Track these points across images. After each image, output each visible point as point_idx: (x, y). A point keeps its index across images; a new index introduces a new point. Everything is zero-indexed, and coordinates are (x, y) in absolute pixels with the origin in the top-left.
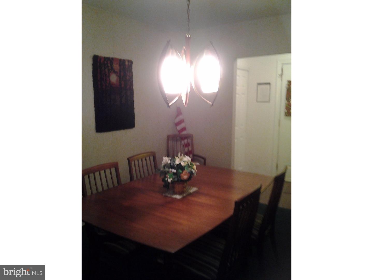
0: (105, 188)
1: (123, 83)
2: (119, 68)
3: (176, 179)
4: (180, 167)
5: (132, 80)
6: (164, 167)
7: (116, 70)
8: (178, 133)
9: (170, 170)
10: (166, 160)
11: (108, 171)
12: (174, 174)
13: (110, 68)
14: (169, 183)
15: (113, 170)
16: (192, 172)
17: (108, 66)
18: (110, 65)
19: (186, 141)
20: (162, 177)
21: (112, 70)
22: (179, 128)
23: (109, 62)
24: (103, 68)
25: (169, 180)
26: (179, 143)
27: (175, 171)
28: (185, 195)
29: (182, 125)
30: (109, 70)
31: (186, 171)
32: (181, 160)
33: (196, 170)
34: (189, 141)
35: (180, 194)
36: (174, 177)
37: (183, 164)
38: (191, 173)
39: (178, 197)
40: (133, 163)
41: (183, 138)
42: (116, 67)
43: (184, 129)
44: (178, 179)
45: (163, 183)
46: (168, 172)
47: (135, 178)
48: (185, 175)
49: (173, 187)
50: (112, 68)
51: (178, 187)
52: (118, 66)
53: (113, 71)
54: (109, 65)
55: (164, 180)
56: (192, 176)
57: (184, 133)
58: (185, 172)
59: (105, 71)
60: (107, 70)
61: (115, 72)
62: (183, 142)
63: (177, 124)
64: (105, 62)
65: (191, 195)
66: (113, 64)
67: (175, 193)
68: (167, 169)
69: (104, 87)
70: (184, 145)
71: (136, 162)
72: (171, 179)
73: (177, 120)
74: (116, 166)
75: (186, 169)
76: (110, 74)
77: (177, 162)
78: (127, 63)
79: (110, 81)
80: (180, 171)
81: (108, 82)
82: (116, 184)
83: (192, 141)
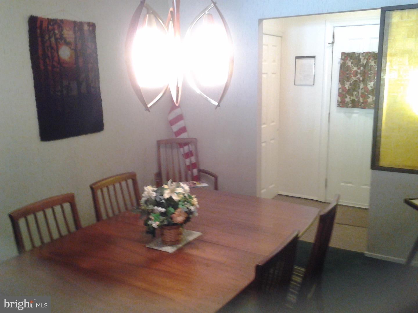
0: (56, 236)
1: (81, 60)
2: (73, 36)
3: (166, 223)
4: (171, 203)
5: (97, 55)
6: (147, 202)
7: (68, 40)
8: (174, 137)
9: (156, 208)
10: (149, 191)
11: (58, 209)
12: (162, 214)
13: (58, 36)
14: (154, 228)
15: (67, 206)
16: (190, 210)
17: (55, 34)
18: (59, 32)
19: (186, 148)
20: (145, 218)
21: (61, 40)
22: (175, 128)
23: (56, 27)
24: (47, 37)
25: (155, 224)
26: (175, 151)
27: (163, 210)
28: (180, 246)
29: (180, 124)
30: (56, 39)
31: (182, 208)
32: (173, 191)
33: (198, 206)
34: (192, 148)
35: (172, 244)
36: (162, 218)
37: (175, 198)
38: (189, 213)
39: (170, 249)
40: (99, 193)
41: (182, 145)
42: (68, 34)
43: (183, 130)
44: (169, 222)
45: (145, 228)
46: (153, 211)
47: (104, 217)
48: (179, 215)
49: (162, 234)
50: (62, 37)
51: (170, 234)
52: (71, 32)
53: (63, 41)
54: (57, 32)
55: (146, 224)
56: (191, 216)
57: (184, 136)
58: (178, 210)
59: (50, 41)
60: (53, 40)
61: (67, 44)
62: (182, 149)
63: (172, 123)
64: (50, 27)
65: (190, 243)
66: (62, 30)
67: (165, 243)
68: (151, 207)
69: (50, 68)
70: (183, 155)
71: (105, 190)
72: (158, 223)
73: (172, 116)
74: (70, 199)
75: (180, 206)
76: (59, 45)
77: (166, 195)
78: (86, 28)
79: (59, 58)
80: (171, 209)
81: (56, 59)
82: (73, 228)
83: (196, 148)
